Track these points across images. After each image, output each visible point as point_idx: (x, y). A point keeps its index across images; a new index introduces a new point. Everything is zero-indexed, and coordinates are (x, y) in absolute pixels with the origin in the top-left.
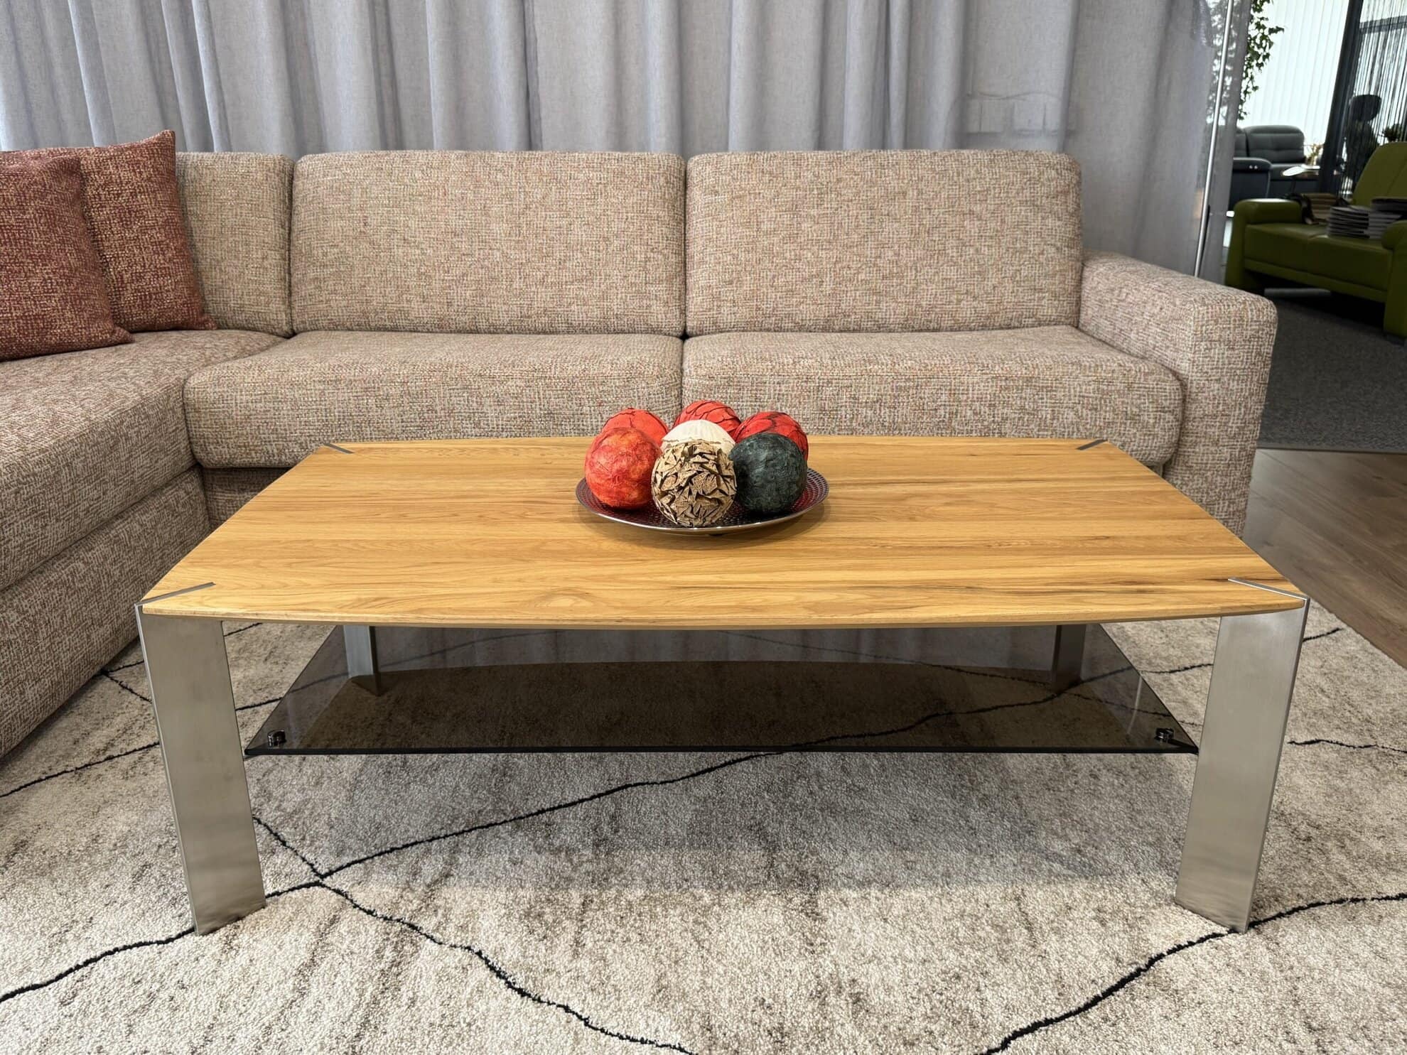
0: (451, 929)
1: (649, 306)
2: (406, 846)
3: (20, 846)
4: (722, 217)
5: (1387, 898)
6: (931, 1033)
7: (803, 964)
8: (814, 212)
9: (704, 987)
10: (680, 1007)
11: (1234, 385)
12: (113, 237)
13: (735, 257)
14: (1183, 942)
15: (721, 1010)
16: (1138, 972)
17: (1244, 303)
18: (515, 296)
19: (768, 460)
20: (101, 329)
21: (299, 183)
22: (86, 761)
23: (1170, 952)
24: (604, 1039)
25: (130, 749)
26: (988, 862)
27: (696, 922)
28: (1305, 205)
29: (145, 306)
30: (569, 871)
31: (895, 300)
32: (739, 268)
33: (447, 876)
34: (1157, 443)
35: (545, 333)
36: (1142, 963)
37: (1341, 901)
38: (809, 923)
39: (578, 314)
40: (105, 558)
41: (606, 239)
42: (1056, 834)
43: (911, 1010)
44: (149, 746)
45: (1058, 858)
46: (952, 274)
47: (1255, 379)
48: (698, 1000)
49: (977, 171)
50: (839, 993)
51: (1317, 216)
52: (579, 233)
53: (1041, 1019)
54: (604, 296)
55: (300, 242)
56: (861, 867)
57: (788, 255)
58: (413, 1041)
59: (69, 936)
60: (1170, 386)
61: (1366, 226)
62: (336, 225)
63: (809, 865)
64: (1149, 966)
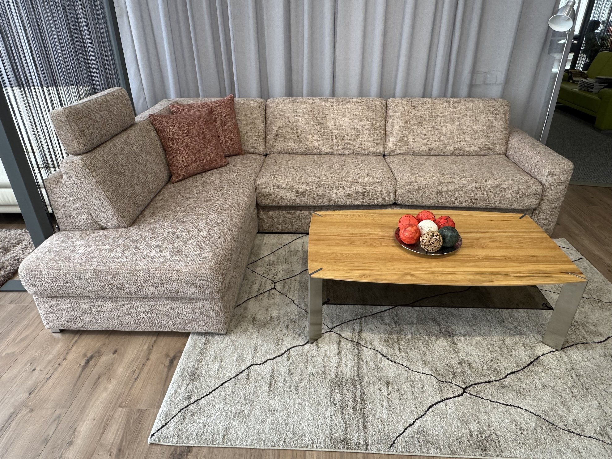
0: (368, 344)
1: (374, 147)
2: (348, 321)
3: (254, 319)
4: (398, 120)
5: (595, 343)
6: (488, 373)
7: (455, 356)
9: (433, 361)
10: (429, 365)
12: (220, 130)
13: (402, 132)
14: (545, 353)
15: (438, 367)
16: (535, 360)
19: (450, 236)
20: (223, 161)
21: (268, 109)
22: (256, 294)
23: (542, 355)
24: (414, 373)
25: (265, 291)
26: (494, 330)
27: (426, 344)
28: (570, 75)
30: (391, 330)
31: (450, 146)
32: (403, 136)
33: (362, 330)
34: (533, 203)
35: (342, 155)
36: (536, 358)
37: (583, 343)
38: (453, 345)
39: (352, 149)
41: (362, 127)
42: (510, 322)
43: (482, 368)
44: (270, 290)
45: (511, 329)
46: (469, 139)
47: (565, 185)
48: (432, 364)
50: (465, 363)
51: (574, 79)
53: (513, 371)
54: (361, 144)
55: (269, 127)
56: (463, 331)
57: (418, 132)
58: (371, 372)
59: (279, 343)
60: (539, 187)
61: (593, 88)
62: (280, 122)
63: (450, 330)
64: (537, 359)
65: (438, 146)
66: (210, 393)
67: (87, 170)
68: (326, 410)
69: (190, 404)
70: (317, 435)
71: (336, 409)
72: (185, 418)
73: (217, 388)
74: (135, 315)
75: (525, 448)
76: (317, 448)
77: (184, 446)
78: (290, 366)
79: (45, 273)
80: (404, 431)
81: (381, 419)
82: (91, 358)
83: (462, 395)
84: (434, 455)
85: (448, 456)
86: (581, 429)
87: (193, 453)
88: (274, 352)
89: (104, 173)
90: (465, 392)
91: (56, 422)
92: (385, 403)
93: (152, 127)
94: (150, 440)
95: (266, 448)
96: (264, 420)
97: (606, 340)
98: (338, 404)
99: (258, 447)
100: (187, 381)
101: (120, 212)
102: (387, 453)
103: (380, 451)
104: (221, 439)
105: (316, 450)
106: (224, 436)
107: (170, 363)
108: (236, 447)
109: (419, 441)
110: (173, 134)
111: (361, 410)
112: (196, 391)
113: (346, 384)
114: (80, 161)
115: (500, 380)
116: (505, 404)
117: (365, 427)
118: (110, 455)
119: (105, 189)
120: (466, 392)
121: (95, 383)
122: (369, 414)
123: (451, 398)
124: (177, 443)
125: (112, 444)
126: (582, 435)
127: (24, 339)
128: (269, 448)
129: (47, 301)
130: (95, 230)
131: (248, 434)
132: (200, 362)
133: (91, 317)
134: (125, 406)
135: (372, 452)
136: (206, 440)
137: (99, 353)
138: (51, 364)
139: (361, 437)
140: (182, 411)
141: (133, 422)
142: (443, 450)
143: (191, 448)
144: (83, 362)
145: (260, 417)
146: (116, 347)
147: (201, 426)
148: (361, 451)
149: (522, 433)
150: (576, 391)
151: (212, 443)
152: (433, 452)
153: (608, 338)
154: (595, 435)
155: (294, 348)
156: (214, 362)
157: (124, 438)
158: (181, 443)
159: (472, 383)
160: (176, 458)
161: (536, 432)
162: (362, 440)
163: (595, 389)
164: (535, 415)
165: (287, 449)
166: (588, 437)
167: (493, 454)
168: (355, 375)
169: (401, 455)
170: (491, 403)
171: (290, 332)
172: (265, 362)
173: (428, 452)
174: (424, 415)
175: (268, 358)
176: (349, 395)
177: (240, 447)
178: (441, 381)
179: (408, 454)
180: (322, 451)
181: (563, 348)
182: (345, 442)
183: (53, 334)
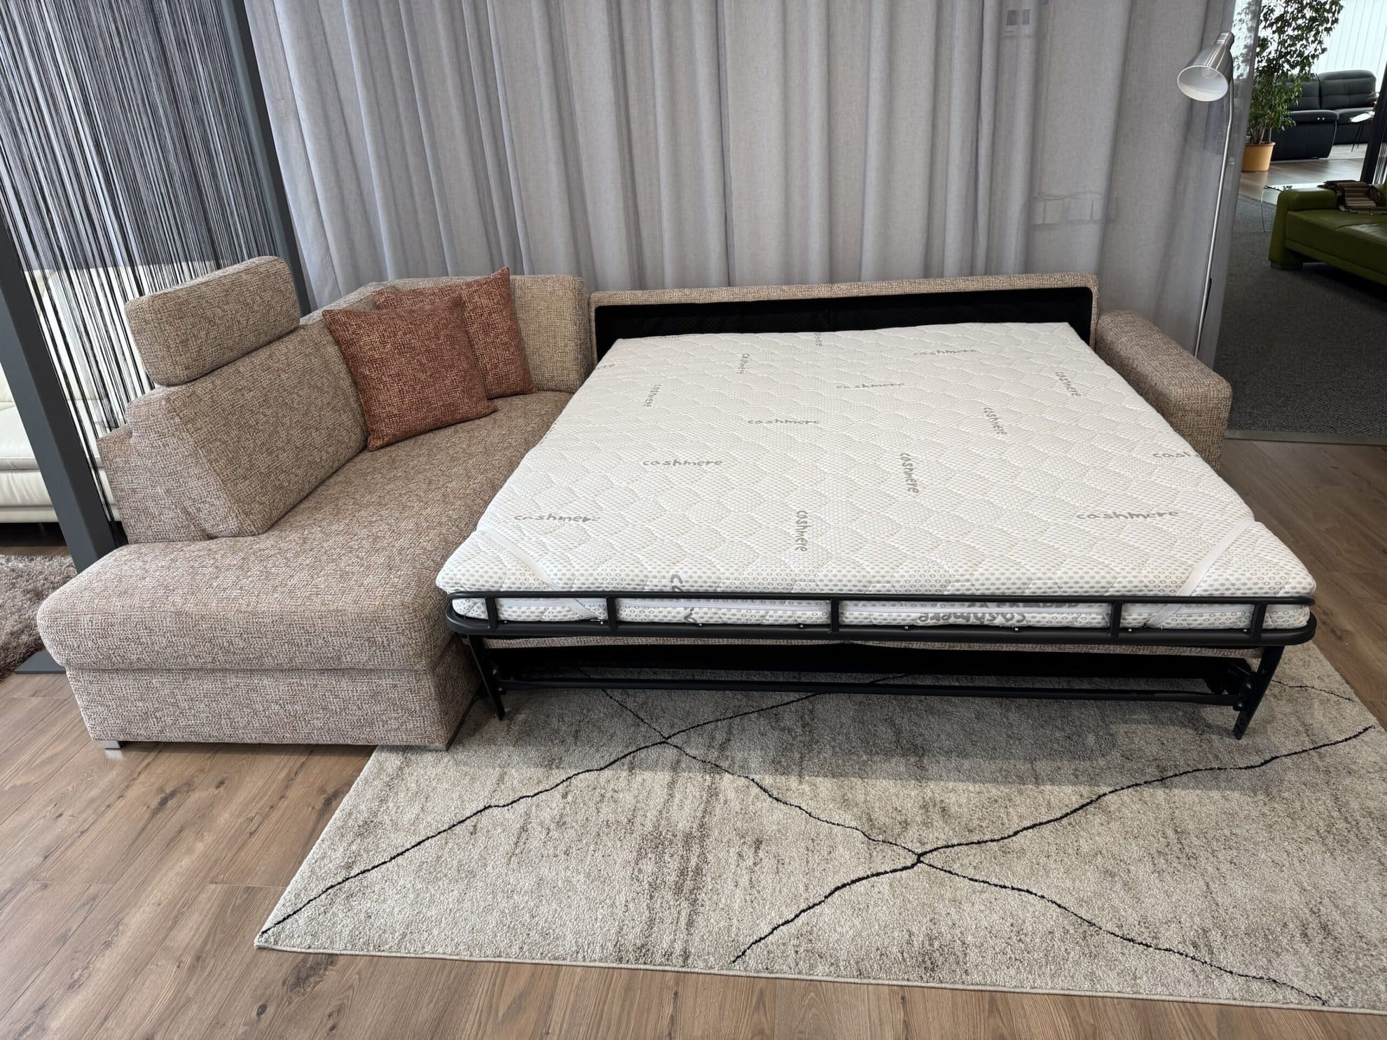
0: (736, 767)
2: (705, 724)
5: (1240, 768)
6: (982, 826)
7: (916, 792)
9: (866, 801)
10: (855, 810)
12: (480, 342)
14: (1119, 788)
15: (875, 812)
16: (1091, 802)
17: (1209, 385)
20: (482, 406)
23: (1110, 792)
24: (819, 823)
26: (1017, 742)
27: (859, 769)
28: (1339, 194)
29: (499, 384)
30: (791, 740)
33: (729, 740)
36: (1094, 797)
37: (1211, 769)
38: (919, 771)
42: (1057, 727)
43: (971, 816)
45: (1057, 741)
47: (1216, 434)
48: (864, 807)
51: (1350, 203)
53: (1038, 822)
56: (947, 744)
59: (553, 767)
63: (919, 741)
64: (1097, 799)
66: (392, 859)
67: (177, 420)
68: (619, 892)
69: (347, 879)
70: (590, 938)
71: (639, 890)
72: (333, 902)
73: (408, 850)
75: (1018, 968)
76: (584, 960)
77: (323, 954)
78: (564, 808)
79: (85, 620)
81: (727, 909)
82: (173, 794)
83: (913, 866)
84: (824, 978)
85: (852, 980)
86: (1153, 934)
87: (338, 966)
88: (539, 782)
90: (919, 861)
91: (87, 907)
92: (744, 882)
94: (257, 941)
95: (483, 959)
96: (488, 909)
97: (1266, 762)
98: (646, 880)
99: (467, 958)
100: (350, 836)
101: (243, 503)
102: (724, 972)
103: (711, 968)
104: (397, 941)
105: (584, 964)
106: (404, 935)
107: (324, 804)
108: (423, 956)
109: (797, 952)
110: (370, 349)
111: (691, 893)
112: (365, 855)
113: (671, 842)
115: (1002, 838)
116: (1001, 886)
117: (690, 923)
118: (178, 967)
119: (213, 457)
120: (922, 862)
121: (172, 840)
122: (706, 899)
123: (886, 872)
124: (309, 948)
125: (186, 948)
126: (1151, 946)
127: (50, 760)
128: (489, 959)
129: (92, 679)
131: (452, 933)
132: (383, 801)
133: (175, 712)
134: (222, 882)
135: (696, 970)
136: (367, 944)
137: (189, 786)
138: (94, 806)
139: (679, 942)
140: (330, 891)
141: (232, 910)
142: (842, 968)
143: (335, 958)
144: (154, 803)
145: (482, 903)
146: (225, 775)
147: (362, 916)
148: (673, 969)
149: (1020, 940)
150: (1163, 861)
151: (378, 947)
152: (821, 972)
153: (1273, 758)
154: (1180, 946)
155: (580, 775)
156: (411, 801)
157: (211, 938)
158: (318, 948)
159: (940, 844)
160: (303, 975)
161: (1052, 938)
162: (678, 947)
163: (1207, 858)
164: (1059, 906)
165: (523, 961)
166: (1165, 950)
167: (947, 978)
168: (695, 826)
169: (754, 977)
170: (971, 882)
171: (578, 744)
172: (515, 802)
173: (812, 972)
174: (820, 903)
175: (521, 795)
176: (673, 865)
177: (432, 956)
178: (874, 840)
179: (769, 975)
180: (592, 967)
181: (1163, 779)
182: (643, 950)
183: (107, 752)
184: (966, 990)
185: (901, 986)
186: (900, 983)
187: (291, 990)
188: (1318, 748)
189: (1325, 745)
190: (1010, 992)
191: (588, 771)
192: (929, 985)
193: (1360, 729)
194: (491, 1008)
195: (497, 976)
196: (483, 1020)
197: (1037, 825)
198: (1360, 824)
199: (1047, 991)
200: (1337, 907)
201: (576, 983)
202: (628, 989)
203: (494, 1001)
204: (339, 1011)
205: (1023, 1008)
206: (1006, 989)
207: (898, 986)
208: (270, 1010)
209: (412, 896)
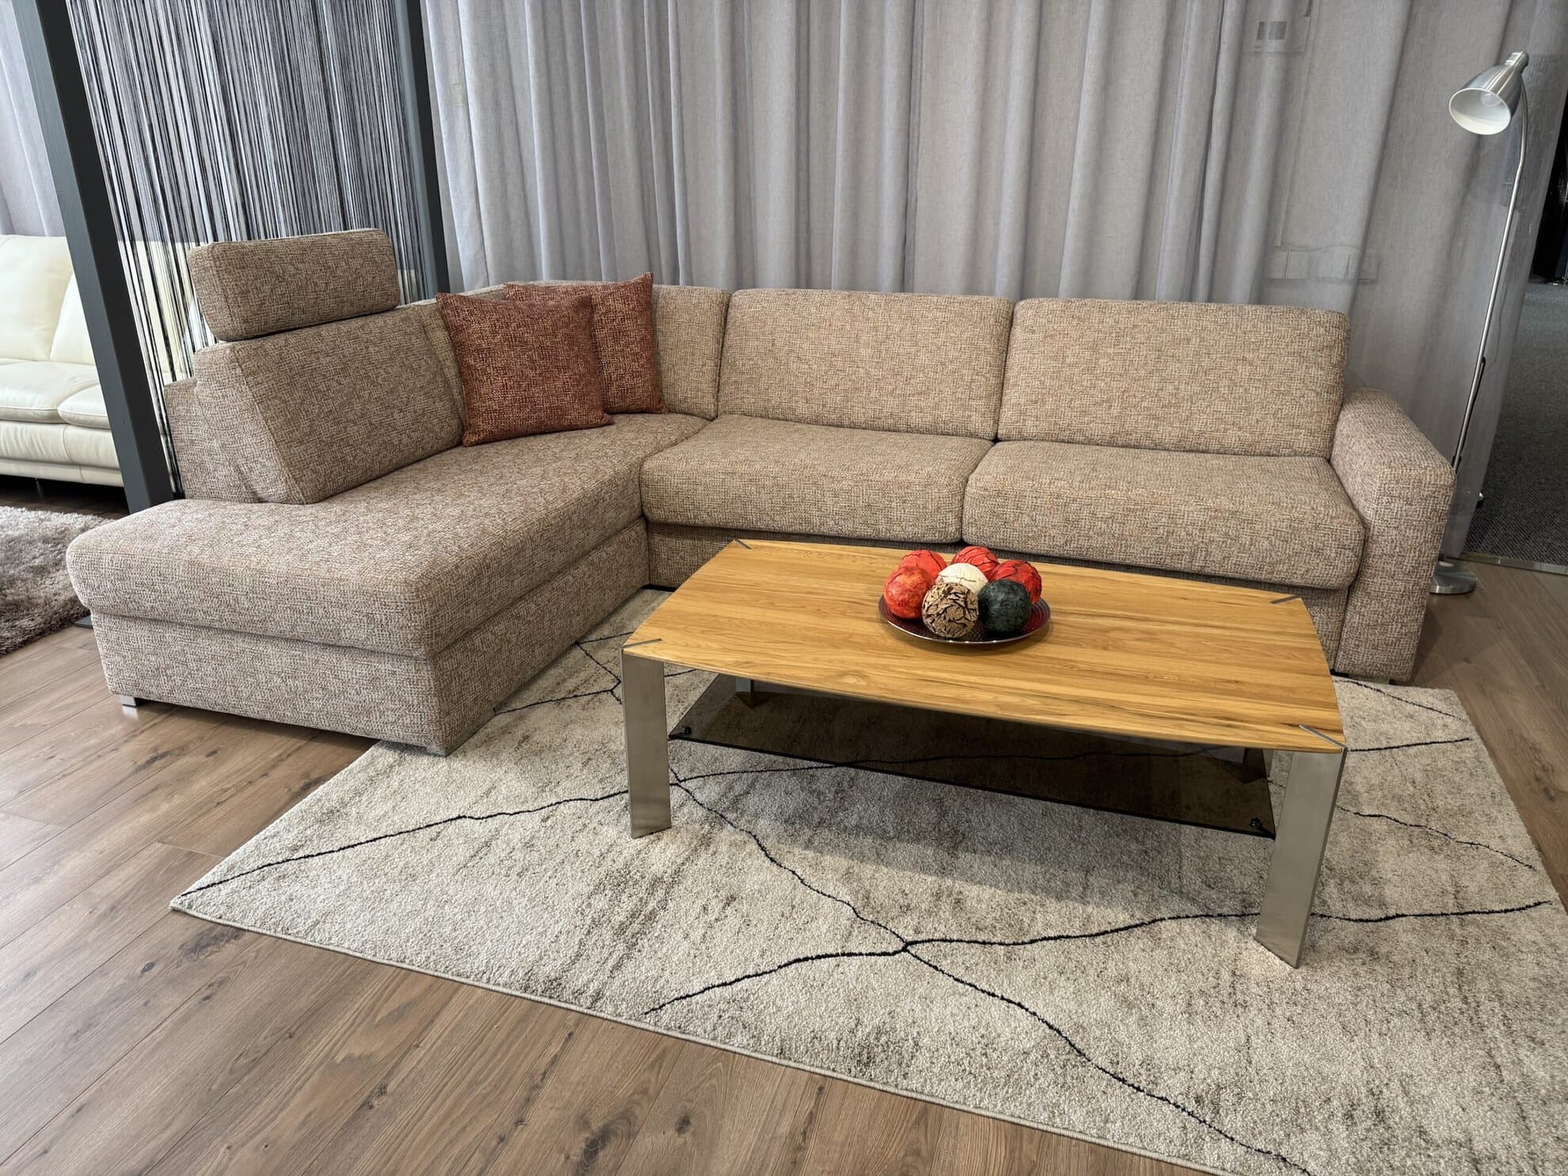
0: (743, 821)
1: (970, 416)
2: (729, 773)
3: (526, 738)
4: (1036, 351)
5: (1349, 920)
6: (995, 927)
8: (1110, 351)
10: (855, 884)
11: (1410, 533)
12: (608, 348)
13: (1043, 383)
14: (1182, 915)
15: (877, 890)
16: (1142, 925)
17: (1426, 468)
18: (871, 403)
20: (595, 415)
21: (732, 312)
22: (563, 696)
23: (1170, 918)
24: (809, 891)
25: (587, 692)
26: (1080, 847)
27: (881, 844)
29: (623, 398)
30: (816, 803)
31: (1171, 424)
32: (1044, 391)
33: (748, 793)
34: (1337, 572)
35: (890, 431)
36: (1147, 920)
38: (948, 858)
39: (916, 419)
40: (584, 574)
41: (943, 364)
42: (1137, 839)
43: (988, 913)
44: (598, 693)
45: (1129, 853)
46: (1223, 408)
47: (1430, 530)
48: (867, 884)
49: (1254, 326)
50: (949, 896)
52: (923, 358)
53: (1065, 934)
54: (936, 407)
55: (728, 354)
57: (1085, 383)
58: (709, 871)
59: (547, 789)
60: (1353, 529)
62: (753, 343)
63: (963, 827)
64: (1150, 923)
65: (1137, 424)
66: (341, 849)
67: (238, 371)
68: (557, 922)
69: (288, 860)
70: (504, 961)
71: (579, 923)
72: (263, 879)
73: (361, 843)
74: (261, 677)
75: (969, 1083)
76: (488, 981)
77: (232, 927)
78: (539, 831)
79: (107, 558)
80: (703, 992)
81: (665, 961)
82: (163, 755)
83: (895, 953)
84: (738, 1050)
85: (769, 1058)
86: (1152, 1078)
87: (240, 942)
88: (526, 802)
89: (273, 381)
90: (904, 949)
91: (36, 843)
92: (696, 935)
93: (441, 322)
94: (175, 903)
95: (385, 961)
96: (413, 914)
97: (1388, 918)
98: (590, 913)
99: (369, 958)
100: (309, 822)
101: (294, 468)
102: (632, 1023)
103: (619, 1015)
104: (307, 927)
105: (486, 986)
106: (317, 923)
107: (302, 788)
108: (328, 947)
109: (720, 1017)
110: (478, 338)
111: (633, 936)
112: (316, 841)
113: (636, 883)
114: (228, 351)
115: (1014, 944)
116: (989, 994)
117: (618, 966)
118: (91, 912)
119: (269, 414)
120: (909, 952)
121: (143, 796)
122: (646, 945)
123: (861, 954)
124: (220, 918)
125: (106, 897)
126: (1143, 1091)
127: (67, 707)
128: (391, 962)
129: (111, 625)
130: (245, 501)
131: (365, 930)
132: (359, 794)
133: (184, 672)
134: (170, 843)
135: (602, 1015)
136: (277, 924)
137: (183, 750)
139: (596, 983)
140: (265, 868)
141: (166, 871)
142: (763, 1043)
143: (241, 932)
144: (143, 760)
145: (409, 907)
146: (221, 746)
147: (283, 898)
148: (578, 1009)
149: (985, 1054)
150: (1202, 1002)
151: (286, 930)
152: (739, 1043)
153: (1398, 916)
154: (1180, 1098)
155: (571, 803)
156: (385, 799)
157: (135, 891)
158: (228, 920)
159: (937, 936)
160: (204, 943)
161: (1025, 1059)
162: (593, 987)
163: (1261, 1010)
164: (1051, 1027)
165: (425, 971)
166: (1158, 1098)
167: (879, 1076)
168: (669, 871)
169: (663, 1034)
170: (956, 983)
171: (585, 771)
172: (491, 816)
173: (727, 1041)
174: (771, 972)
175: (500, 811)
176: (627, 905)
177: (337, 949)
178: (862, 919)
179: (680, 1036)
180: (494, 991)
181: (1244, 915)
182: (554, 984)
183: (124, 708)
184: (898, 1095)
185: (825, 1076)
186: (823, 1072)
187: (186, 954)
188: (1462, 914)
189: (1474, 912)
190: (949, 1107)
191: (581, 799)
192: (856, 1080)
193: (1531, 902)
194: (372, 1009)
195: (392, 981)
196: (358, 1021)
197: (1063, 937)
198: (1482, 1008)
199: (993, 1115)
200: (1406, 1093)
201: (471, 1002)
202: (523, 1020)
203: (378, 1004)
204: (221, 983)
205: (957, 1127)
206: (944, 1103)
207: (820, 1074)
208: (156, 970)
209: (342, 888)
